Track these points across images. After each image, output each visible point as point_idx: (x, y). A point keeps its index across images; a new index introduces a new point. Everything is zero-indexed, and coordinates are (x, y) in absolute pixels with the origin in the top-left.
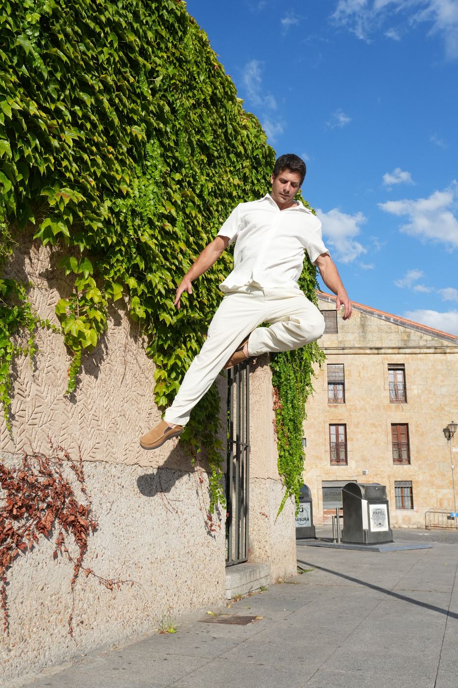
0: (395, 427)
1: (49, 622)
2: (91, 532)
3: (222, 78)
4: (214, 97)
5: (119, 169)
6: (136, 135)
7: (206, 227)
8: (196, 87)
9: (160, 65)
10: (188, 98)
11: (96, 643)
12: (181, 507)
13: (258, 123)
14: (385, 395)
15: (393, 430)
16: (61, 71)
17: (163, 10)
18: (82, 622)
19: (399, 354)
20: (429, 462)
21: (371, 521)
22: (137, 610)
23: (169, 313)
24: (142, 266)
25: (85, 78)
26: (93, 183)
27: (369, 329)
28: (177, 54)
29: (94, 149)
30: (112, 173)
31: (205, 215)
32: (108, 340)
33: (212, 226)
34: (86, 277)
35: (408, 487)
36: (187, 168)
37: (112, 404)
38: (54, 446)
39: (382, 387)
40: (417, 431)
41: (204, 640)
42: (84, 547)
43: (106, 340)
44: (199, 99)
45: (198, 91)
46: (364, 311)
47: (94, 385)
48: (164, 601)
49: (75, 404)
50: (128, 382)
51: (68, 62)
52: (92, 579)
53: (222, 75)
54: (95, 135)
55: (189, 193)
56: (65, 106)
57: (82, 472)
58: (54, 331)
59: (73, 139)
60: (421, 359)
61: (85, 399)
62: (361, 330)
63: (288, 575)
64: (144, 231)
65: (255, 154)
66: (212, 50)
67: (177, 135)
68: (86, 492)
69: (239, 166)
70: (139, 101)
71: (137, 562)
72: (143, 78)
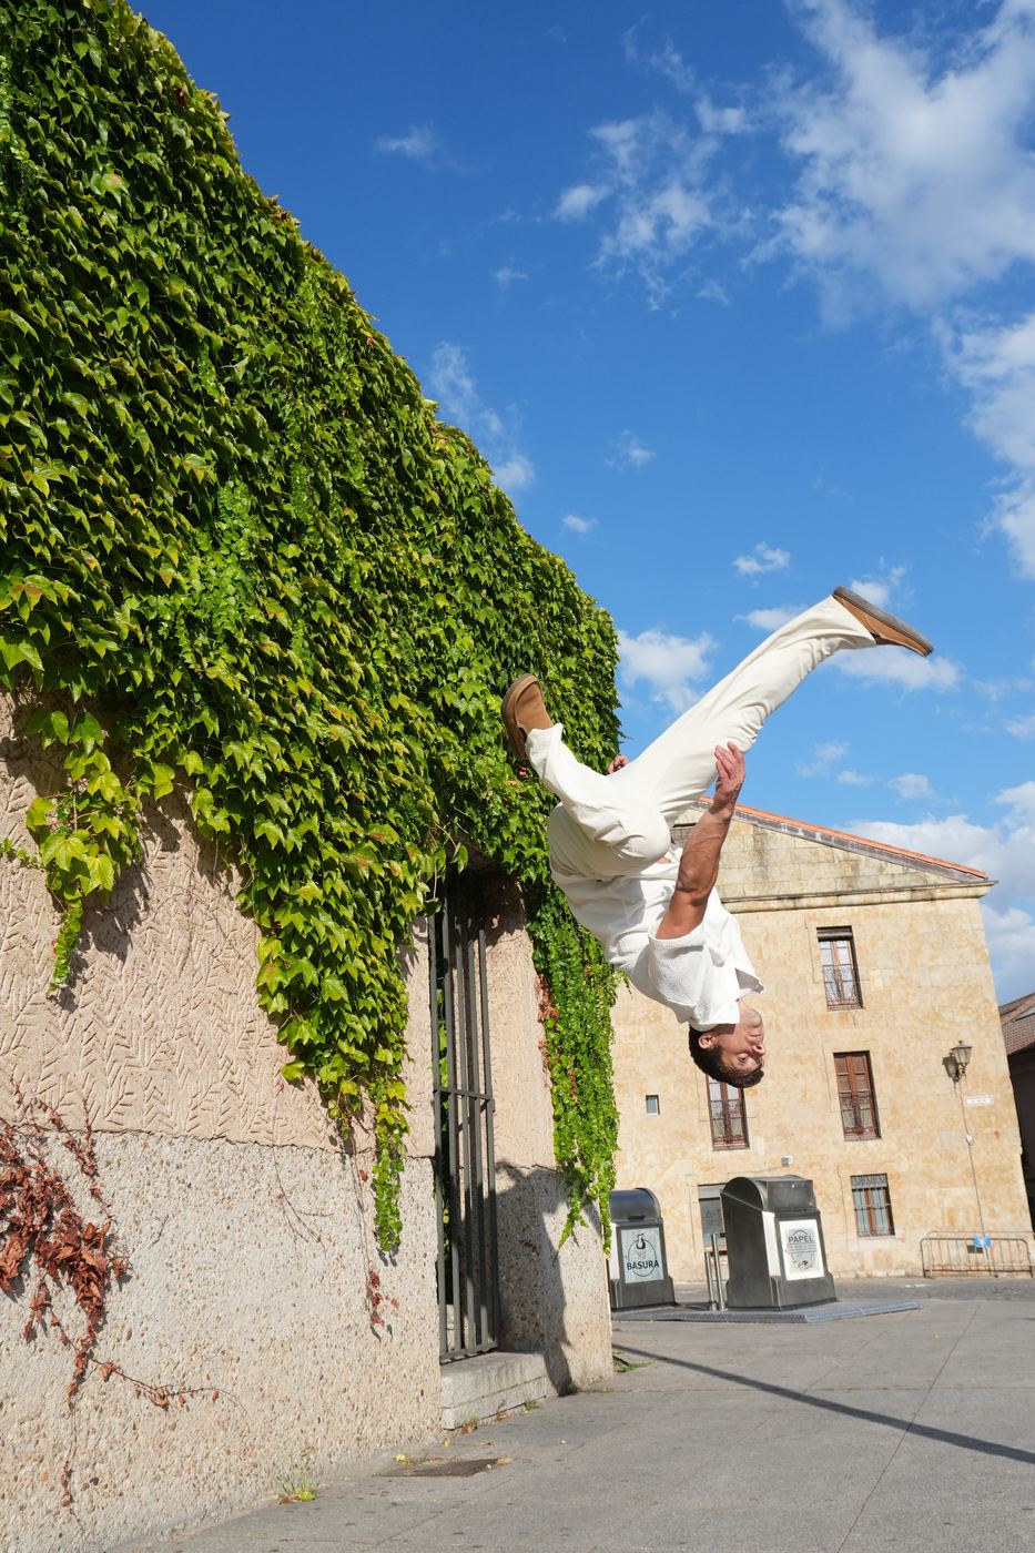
0: (842, 1060)
1: (16, 1479)
2: (115, 1285)
3: (385, 360)
4: (367, 398)
5: (157, 537)
6: (192, 471)
7: (361, 650)
8: (328, 379)
9: (244, 339)
10: (310, 400)
11: (130, 1527)
12: (328, 1227)
13: (470, 446)
14: (817, 993)
15: (839, 1068)
16: (21, 352)
17: (248, 236)
18: (95, 1481)
19: (838, 906)
20: (919, 1131)
21: (786, 1257)
22: (229, 1452)
23: (278, 822)
24: (214, 727)
25: (74, 363)
26: (95, 564)
27: (772, 858)
28: (283, 317)
29: (98, 499)
30: (141, 546)
31: (358, 625)
32: (149, 880)
33: (373, 646)
34: (89, 751)
35: (879, 1189)
36: (312, 534)
37: (161, 1011)
38: (26, 1101)
39: (809, 977)
40: (888, 1066)
41: (372, 1508)
42: (98, 1312)
43: (144, 879)
44: (334, 400)
45: (333, 387)
46: (760, 822)
47: (117, 972)
48: (293, 1434)
49: (72, 1011)
50: (196, 966)
51: (35, 334)
52: (119, 1385)
53: (386, 354)
54: (101, 473)
55: (315, 582)
56: (31, 419)
57: (91, 1155)
58: (24, 863)
59: (49, 481)
60: (885, 915)
61: (97, 1001)
62: (756, 862)
63: (590, 1376)
64: (217, 657)
65: (466, 507)
66: (358, 309)
67: (287, 470)
68: (103, 1196)
69: (431, 529)
70: (198, 408)
71: (225, 1348)
72: (204, 362)
